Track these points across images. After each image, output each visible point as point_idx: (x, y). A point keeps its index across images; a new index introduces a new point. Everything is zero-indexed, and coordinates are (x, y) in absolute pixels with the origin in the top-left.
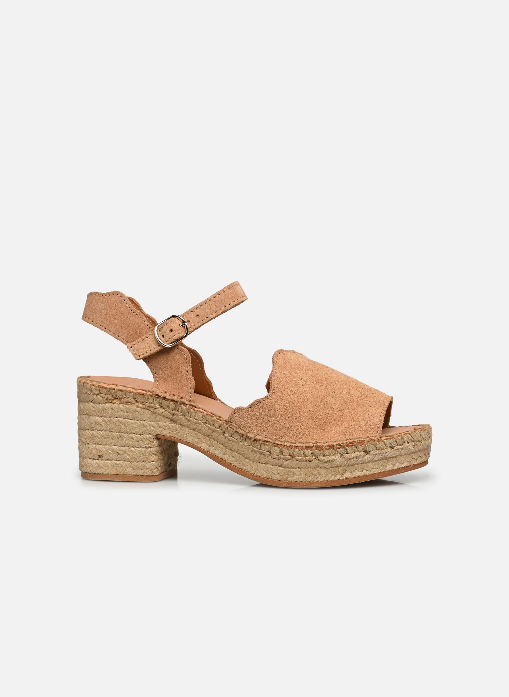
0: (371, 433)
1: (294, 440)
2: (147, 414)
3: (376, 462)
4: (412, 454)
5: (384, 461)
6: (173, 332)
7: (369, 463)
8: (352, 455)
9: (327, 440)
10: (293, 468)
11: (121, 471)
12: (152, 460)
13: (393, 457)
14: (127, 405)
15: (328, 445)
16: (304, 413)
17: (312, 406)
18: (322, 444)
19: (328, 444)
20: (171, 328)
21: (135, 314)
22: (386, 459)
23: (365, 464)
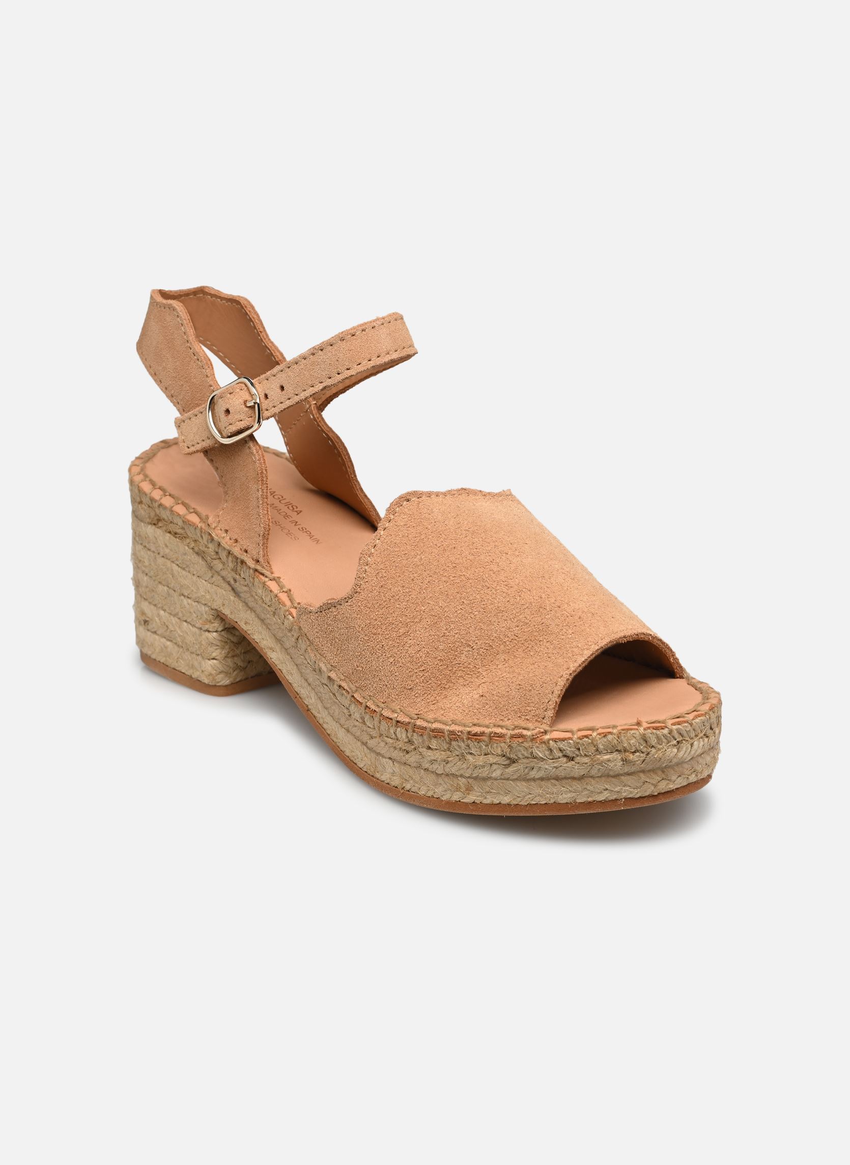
0: (527, 720)
1: (382, 701)
2: (199, 564)
3: (535, 781)
4: (622, 777)
5: (552, 783)
6: (230, 416)
7: (519, 782)
8: (481, 760)
9: (438, 715)
10: (383, 757)
11: (172, 663)
12: (212, 657)
13: (574, 778)
14: (176, 537)
15: (435, 729)
16: (406, 648)
17: (427, 634)
18: (425, 724)
19: (435, 726)
20: (228, 406)
21: (196, 357)
22: (557, 780)
23: (511, 782)
